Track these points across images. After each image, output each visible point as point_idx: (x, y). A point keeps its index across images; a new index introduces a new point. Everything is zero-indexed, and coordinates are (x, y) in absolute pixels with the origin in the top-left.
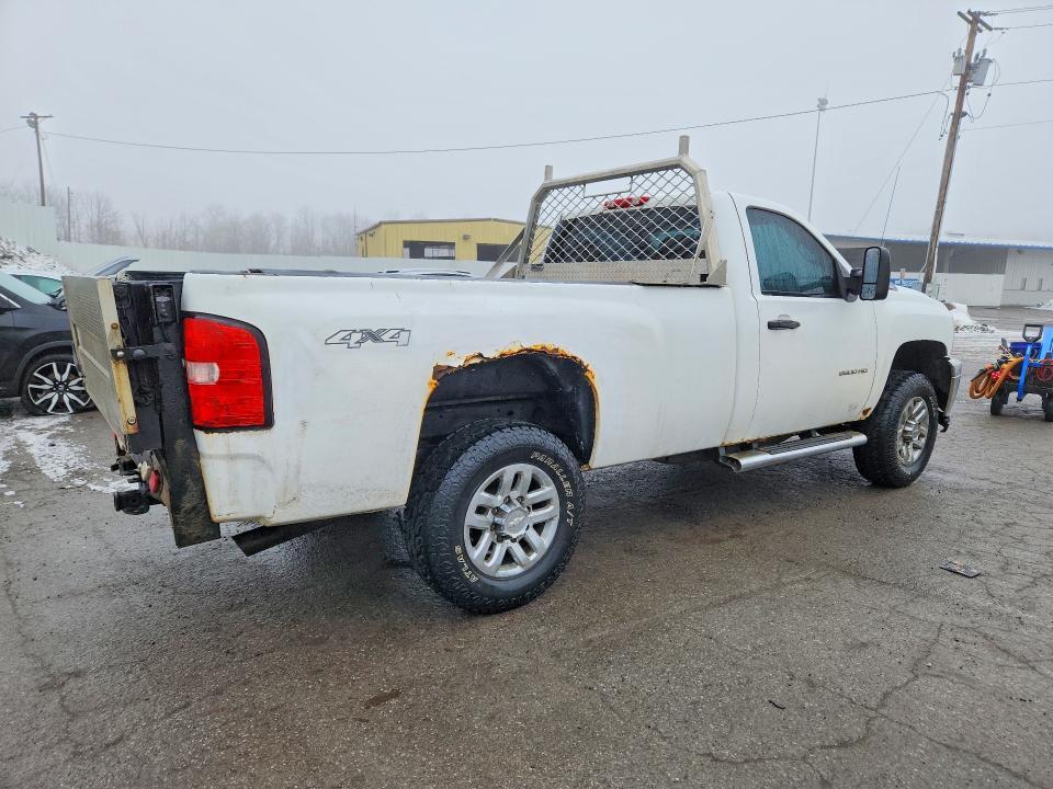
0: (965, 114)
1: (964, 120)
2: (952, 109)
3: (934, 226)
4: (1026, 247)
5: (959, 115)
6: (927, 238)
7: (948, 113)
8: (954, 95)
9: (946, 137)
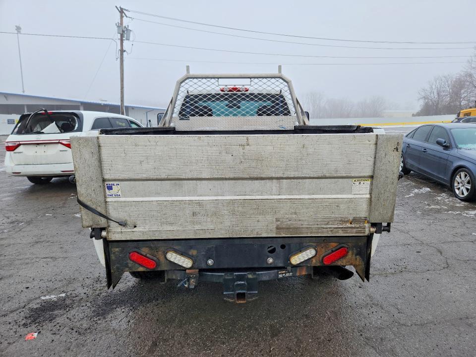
0: (125, 51)
1: (125, 53)
2: (119, 48)
3: (121, 98)
4: (135, 107)
5: (122, 51)
6: (120, 104)
7: (118, 50)
8: (119, 42)
9: (119, 60)
